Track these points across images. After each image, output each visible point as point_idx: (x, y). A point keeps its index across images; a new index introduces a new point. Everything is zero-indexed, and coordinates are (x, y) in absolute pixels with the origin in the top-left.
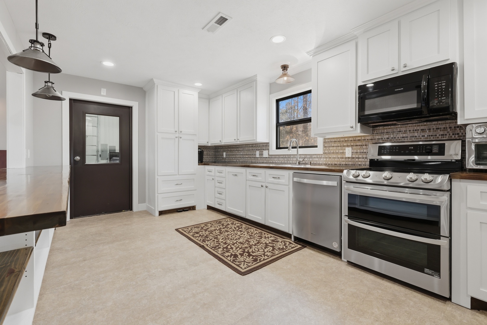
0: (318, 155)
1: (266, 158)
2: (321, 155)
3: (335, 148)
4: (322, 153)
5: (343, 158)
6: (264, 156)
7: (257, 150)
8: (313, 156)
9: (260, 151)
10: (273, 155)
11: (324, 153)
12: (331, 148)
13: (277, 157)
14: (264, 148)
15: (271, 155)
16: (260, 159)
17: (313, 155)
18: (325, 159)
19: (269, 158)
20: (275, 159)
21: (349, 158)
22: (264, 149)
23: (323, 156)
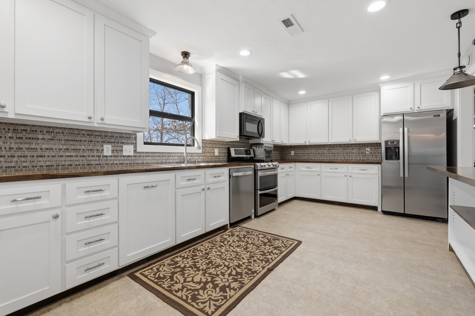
0: (198, 153)
1: (129, 156)
2: (200, 153)
3: (209, 148)
4: (201, 152)
5: (213, 156)
6: (125, 154)
7: (104, 142)
8: (194, 155)
9: (113, 144)
10: (143, 153)
11: (203, 152)
12: (207, 148)
13: (150, 155)
14: (124, 141)
15: (139, 153)
16: (113, 158)
17: (194, 153)
18: (202, 157)
19: (135, 156)
20: (147, 158)
21: (216, 156)
22: (123, 143)
23: (201, 155)
